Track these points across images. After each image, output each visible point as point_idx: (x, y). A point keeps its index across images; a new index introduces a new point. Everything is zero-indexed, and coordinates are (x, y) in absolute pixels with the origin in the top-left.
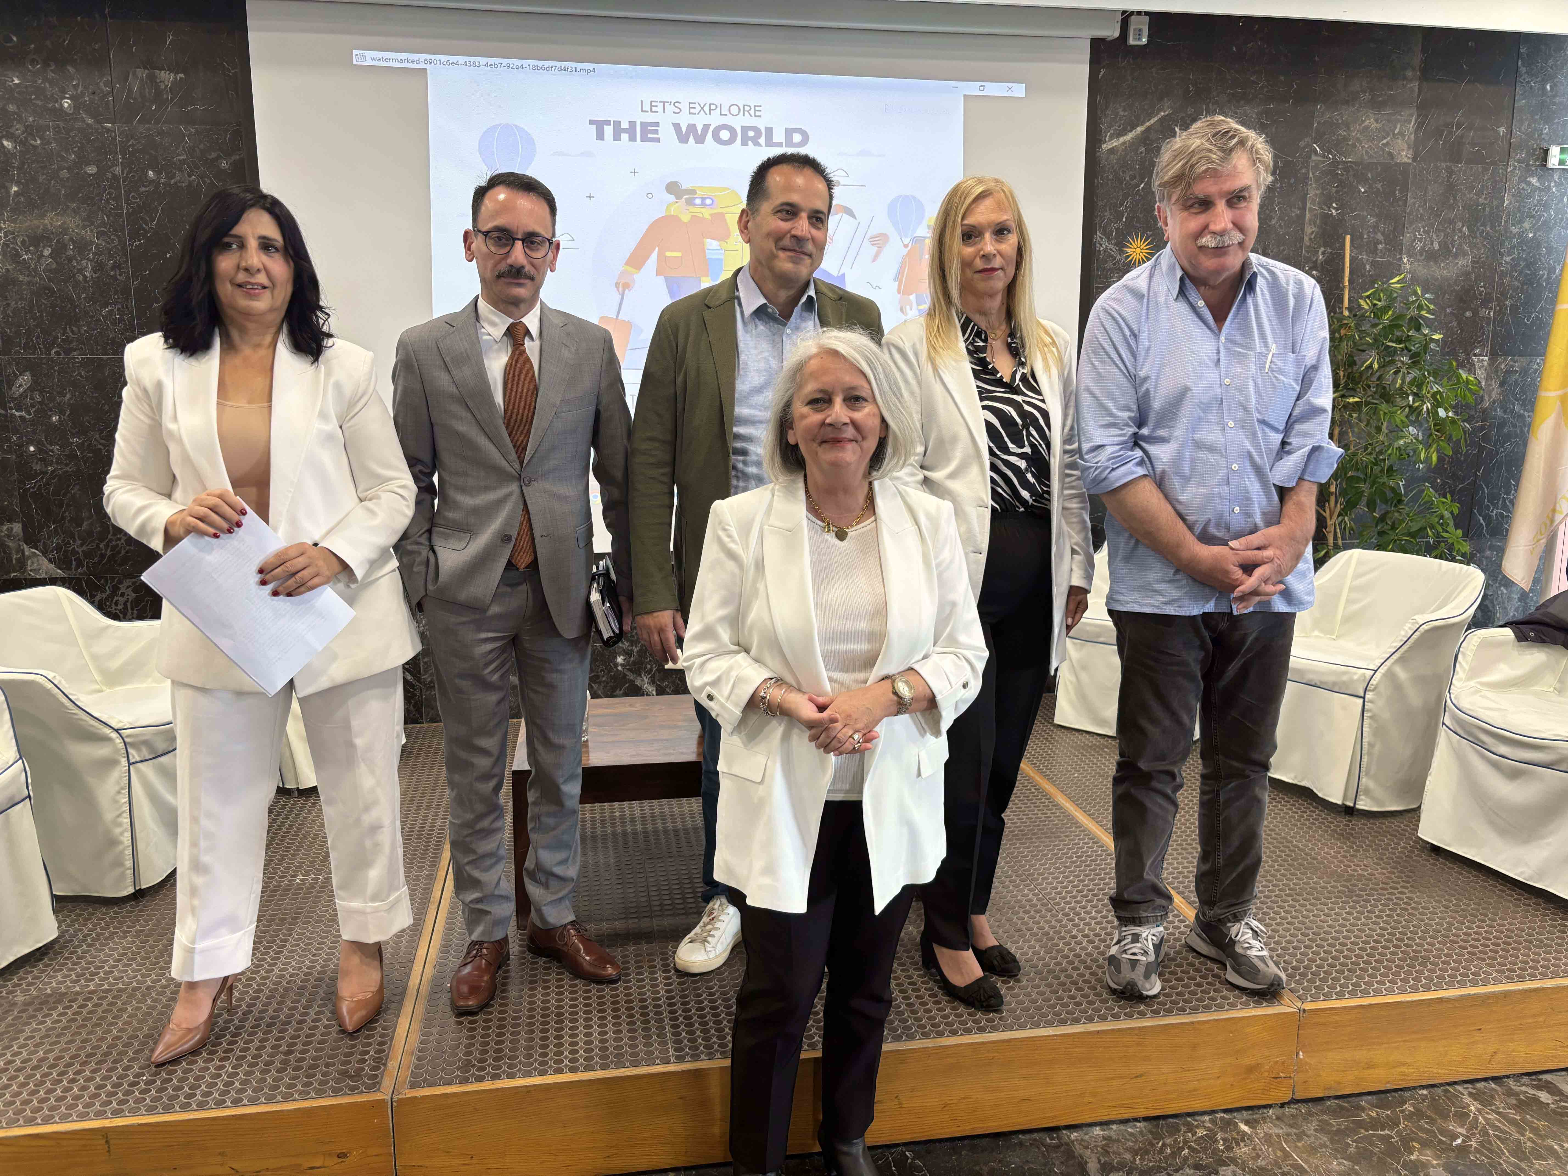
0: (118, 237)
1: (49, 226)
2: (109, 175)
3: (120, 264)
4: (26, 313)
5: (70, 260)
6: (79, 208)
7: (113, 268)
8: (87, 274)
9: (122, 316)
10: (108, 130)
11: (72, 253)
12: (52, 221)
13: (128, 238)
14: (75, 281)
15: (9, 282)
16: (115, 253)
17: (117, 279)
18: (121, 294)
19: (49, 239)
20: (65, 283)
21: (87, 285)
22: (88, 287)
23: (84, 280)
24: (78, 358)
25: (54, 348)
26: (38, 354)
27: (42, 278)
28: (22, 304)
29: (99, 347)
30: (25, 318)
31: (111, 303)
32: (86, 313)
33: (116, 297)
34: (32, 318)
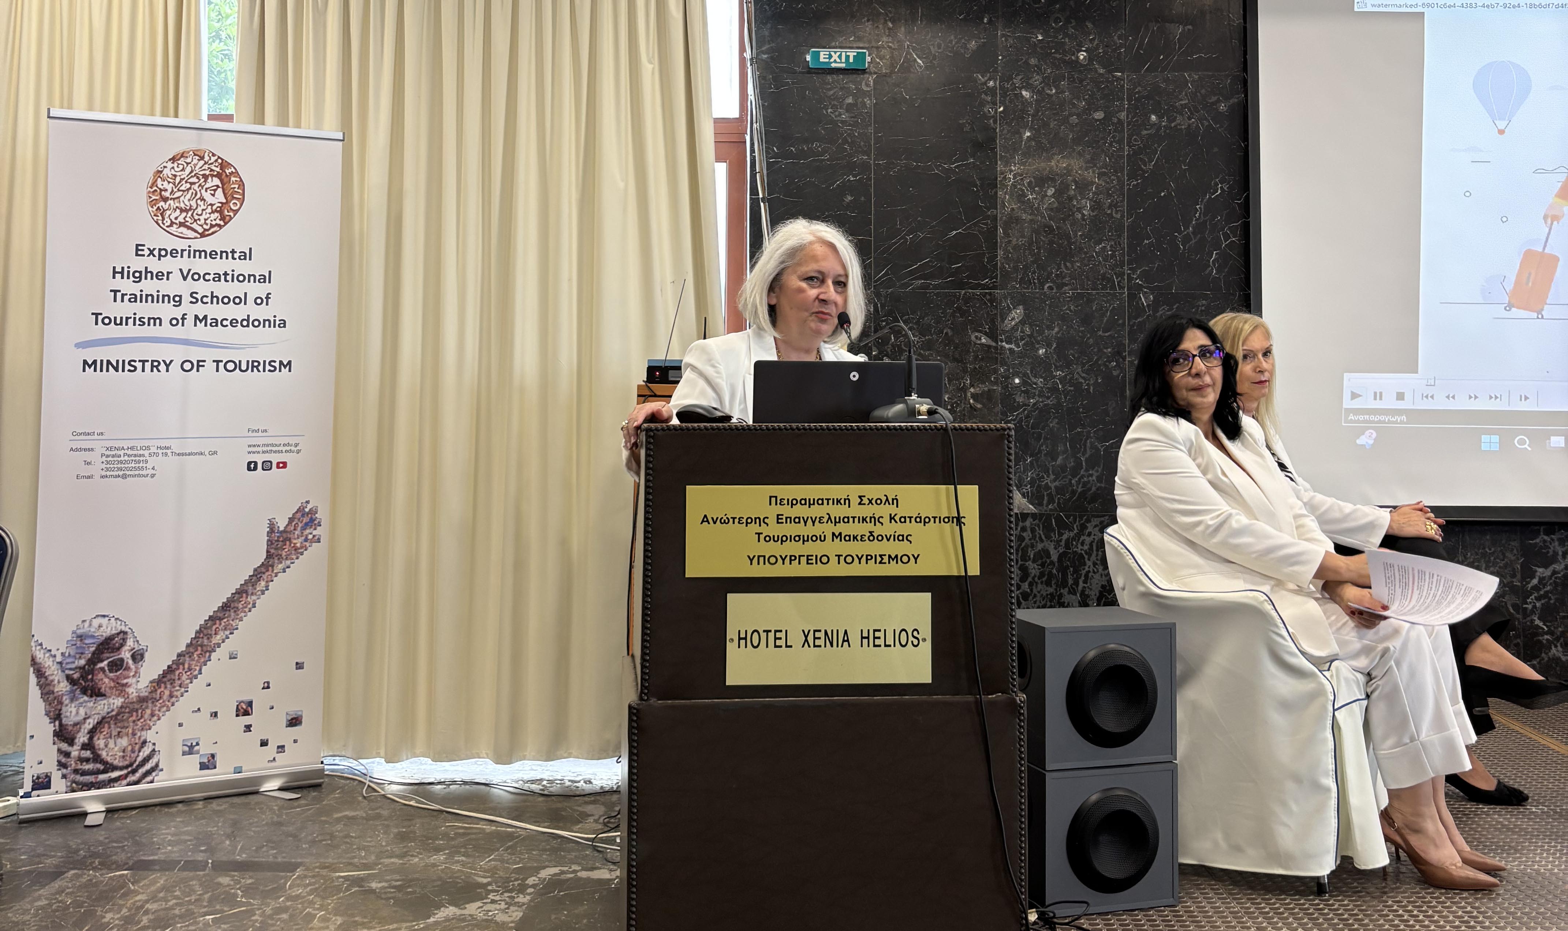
0: (1118, 176)
1: (1055, 167)
2: (1115, 120)
3: (1117, 202)
4: (1025, 250)
5: (1070, 199)
6: (1084, 151)
7: (1110, 207)
8: (1085, 212)
9: (1114, 252)
10: (1118, 78)
11: (1073, 192)
12: (1059, 163)
13: (1126, 178)
14: (1074, 219)
15: (1012, 221)
16: (1113, 192)
17: (1113, 217)
18: (1116, 231)
19: (1053, 180)
20: (1064, 222)
21: (1084, 223)
22: (1085, 225)
23: (1084, 220)
24: (1069, 293)
25: (1048, 282)
26: (1032, 288)
27: (1043, 217)
28: (1021, 241)
29: (1089, 283)
30: (1024, 253)
31: (1105, 240)
32: (1081, 249)
33: (1110, 234)
34: (1030, 254)
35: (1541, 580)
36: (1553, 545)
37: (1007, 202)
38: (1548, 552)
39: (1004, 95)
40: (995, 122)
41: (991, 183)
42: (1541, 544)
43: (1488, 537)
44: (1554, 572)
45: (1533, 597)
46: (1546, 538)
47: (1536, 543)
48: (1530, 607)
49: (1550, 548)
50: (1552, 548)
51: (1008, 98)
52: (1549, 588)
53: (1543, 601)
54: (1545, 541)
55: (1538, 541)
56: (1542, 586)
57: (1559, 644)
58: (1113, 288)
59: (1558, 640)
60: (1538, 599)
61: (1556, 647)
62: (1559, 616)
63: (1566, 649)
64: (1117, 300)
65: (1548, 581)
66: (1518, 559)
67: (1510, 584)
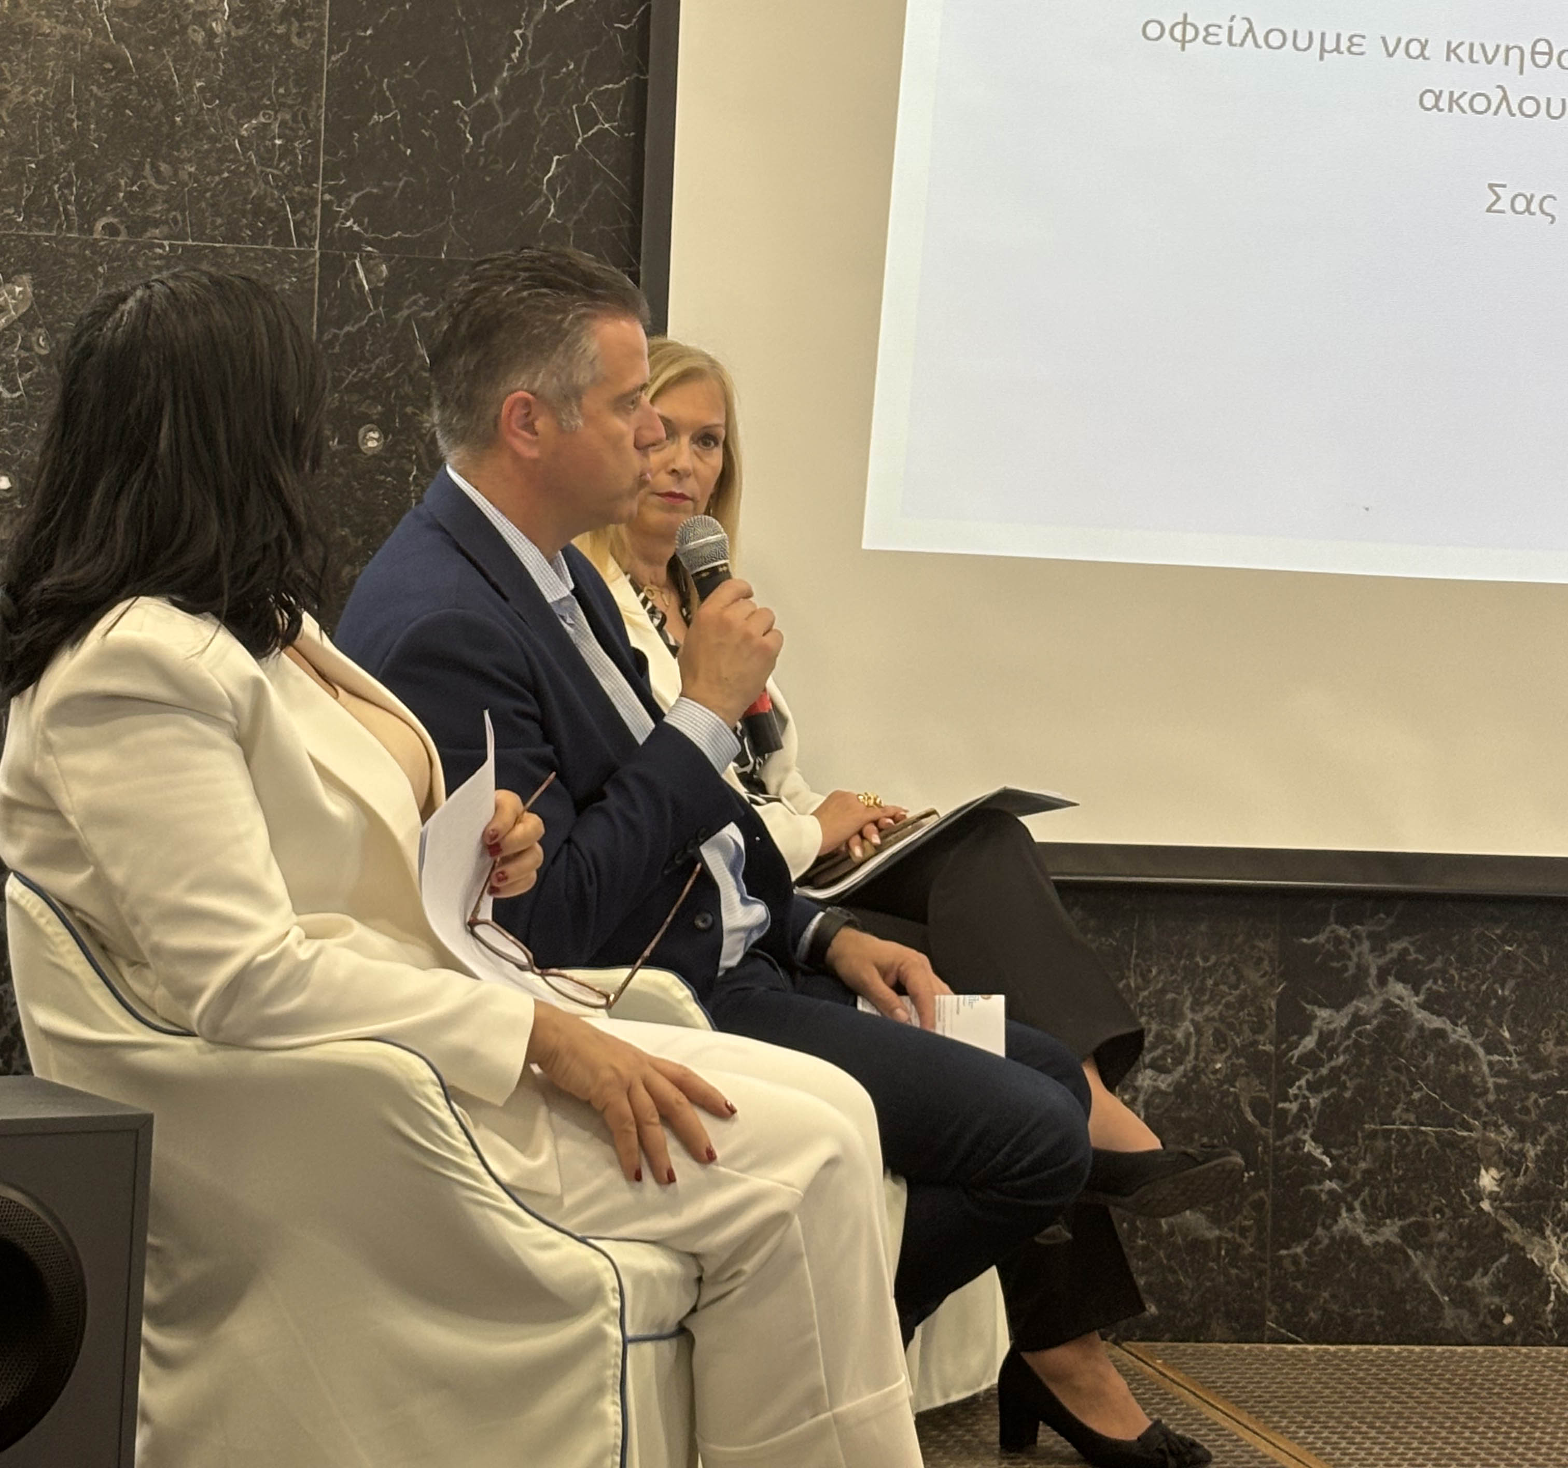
4: (47, 118)
7: (283, 18)
8: (217, 27)
9: (289, 140)
14: (184, 43)
17: (290, 45)
18: (297, 84)
20: (158, 47)
21: (211, 55)
22: (215, 62)
23: (210, 46)
24: (162, 246)
25: (104, 213)
26: (60, 226)
27: (99, 31)
28: (36, 95)
29: (219, 221)
30: (42, 130)
31: (267, 107)
32: (200, 127)
33: (281, 91)
34: (59, 131)
35: (1324, 1038)
36: (1357, 949)
38: (1345, 968)
42: (1330, 947)
43: (1203, 927)
44: (1357, 1020)
45: (1303, 1082)
46: (1342, 931)
47: (1315, 944)
48: (1294, 1107)
49: (1350, 958)
50: (1355, 959)
52: (1341, 1059)
53: (1326, 1094)
54: (1338, 940)
55: (1321, 938)
56: (1324, 1056)
57: (1357, 1204)
58: (282, 237)
59: (1355, 1191)
60: (1314, 1087)
61: (1351, 1209)
62: (1363, 1130)
63: (1375, 1220)
64: (293, 271)
65: (1340, 1044)
66: (1272, 983)
67: (1250, 1052)
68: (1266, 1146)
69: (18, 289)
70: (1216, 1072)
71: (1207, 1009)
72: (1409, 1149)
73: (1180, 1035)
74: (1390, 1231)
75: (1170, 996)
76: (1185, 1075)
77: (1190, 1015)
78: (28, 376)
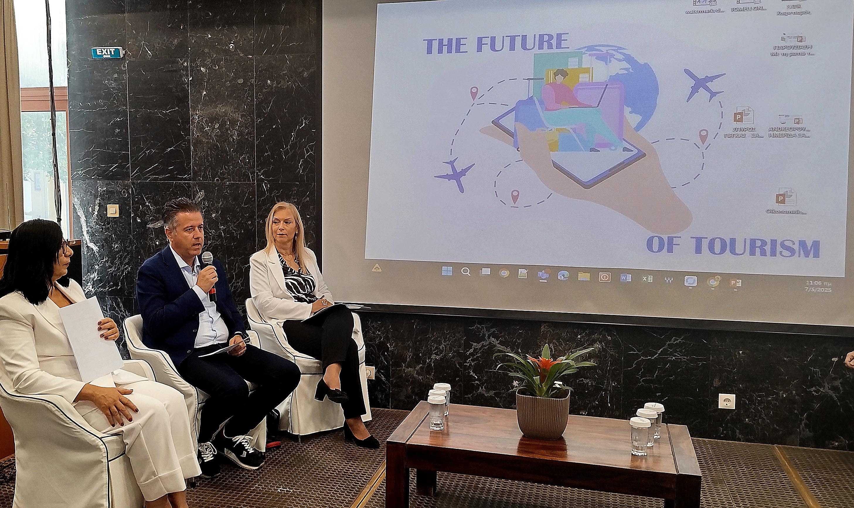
0: (251, 117)
1: (219, 112)
2: (249, 84)
3: (251, 132)
5: (227, 130)
6: (233, 102)
7: (247, 135)
8: (234, 137)
9: (249, 159)
10: (250, 59)
11: (228, 126)
12: (221, 109)
13: (255, 117)
14: (229, 141)
15: (198, 142)
16: (249, 126)
18: (250, 148)
19: (219, 120)
20: (224, 143)
21: (234, 143)
22: (235, 145)
23: (233, 141)
24: (227, 183)
25: (216, 177)
26: (208, 180)
27: (213, 140)
28: (203, 154)
29: (237, 177)
30: (204, 161)
31: (244, 153)
32: (233, 158)
33: (247, 150)
34: (207, 161)
35: (475, 350)
36: (483, 330)
37: (195, 133)
38: (480, 334)
39: (192, 71)
40: (188, 86)
41: (186, 121)
42: (476, 329)
43: (445, 325)
44: (483, 346)
45: (470, 359)
46: (479, 326)
48: (468, 364)
50: (482, 332)
51: (194, 72)
52: (479, 355)
53: (475, 362)
54: (478, 328)
55: (473, 328)
56: (475, 354)
57: (483, 387)
58: (249, 180)
59: (483, 384)
60: (472, 360)
61: (482, 388)
62: (485, 370)
63: (488, 390)
64: (251, 187)
65: (478, 351)
66: (462, 337)
67: (457, 352)
68: (461, 373)
69: (202, 193)
70: (450, 356)
71: (447, 342)
72: (496, 376)
73: (441, 347)
74: (492, 393)
75: (439, 339)
76: (442, 356)
77: (443, 343)
78: (204, 210)
